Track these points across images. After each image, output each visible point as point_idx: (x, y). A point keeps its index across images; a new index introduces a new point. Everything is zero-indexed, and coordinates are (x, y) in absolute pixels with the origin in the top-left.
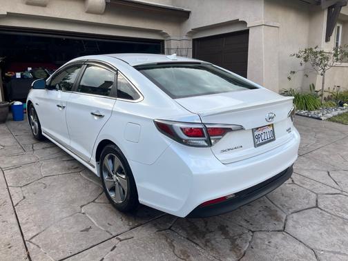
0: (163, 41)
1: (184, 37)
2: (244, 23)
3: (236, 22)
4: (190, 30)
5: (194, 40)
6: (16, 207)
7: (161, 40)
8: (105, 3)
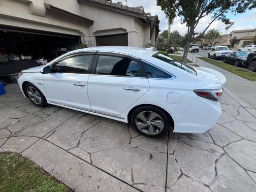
0: (80, 37)
1: (92, 35)
2: (125, 30)
3: (121, 29)
4: (95, 31)
5: (96, 37)
6: (93, 164)
7: (78, 36)
8: (45, 9)
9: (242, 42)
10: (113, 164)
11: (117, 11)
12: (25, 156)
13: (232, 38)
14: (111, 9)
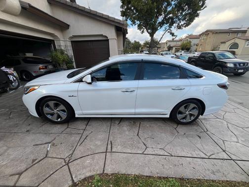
0: (54, 41)
1: (67, 40)
4: (71, 36)
5: (72, 42)
6: (173, 155)
7: (52, 40)
8: (21, 7)
9: (174, 49)
10: (185, 150)
11: (99, 19)
12: (111, 173)
13: (168, 45)
14: (92, 16)
